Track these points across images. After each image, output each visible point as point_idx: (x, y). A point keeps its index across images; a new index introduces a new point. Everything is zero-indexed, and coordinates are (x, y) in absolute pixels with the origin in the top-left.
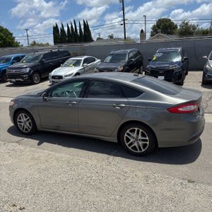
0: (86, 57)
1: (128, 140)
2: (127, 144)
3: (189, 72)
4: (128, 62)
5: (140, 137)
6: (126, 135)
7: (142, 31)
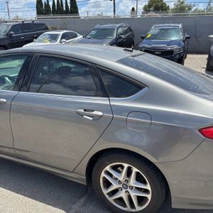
0: (65, 31)
1: (108, 184)
2: (105, 192)
3: (188, 55)
4: (117, 39)
5: (133, 182)
6: (103, 174)
7: (133, 9)
